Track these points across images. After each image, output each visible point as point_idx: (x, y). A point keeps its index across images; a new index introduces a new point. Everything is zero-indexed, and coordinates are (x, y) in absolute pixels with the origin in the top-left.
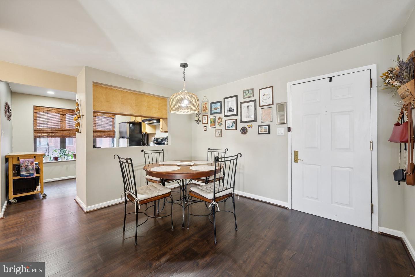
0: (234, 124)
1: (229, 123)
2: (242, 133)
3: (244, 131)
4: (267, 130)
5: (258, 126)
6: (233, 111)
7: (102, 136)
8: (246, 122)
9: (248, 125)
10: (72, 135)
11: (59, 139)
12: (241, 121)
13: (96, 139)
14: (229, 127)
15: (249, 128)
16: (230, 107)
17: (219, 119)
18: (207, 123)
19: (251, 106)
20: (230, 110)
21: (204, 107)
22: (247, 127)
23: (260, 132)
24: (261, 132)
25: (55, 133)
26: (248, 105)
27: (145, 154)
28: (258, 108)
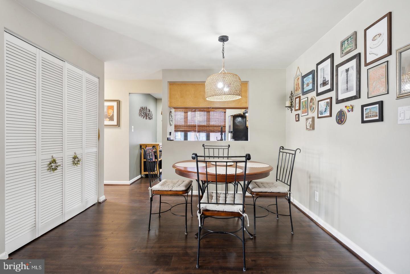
0: (329, 106)
1: (323, 105)
2: (338, 123)
3: (341, 118)
4: (377, 113)
5: (363, 106)
6: (327, 83)
7: (214, 131)
8: (343, 101)
9: (346, 107)
10: (191, 130)
11: (183, 133)
12: (337, 99)
13: (210, 134)
14: (322, 114)
15: (349, 111)
16: (324, 77)
17: (312, 99)
18: (299, 109)
19: (352, 67)
20: (324, 84)
21: (296, 84)
22: (345, 110)
23: (365, 119)
24: (366, 117)
25: (180, 128)
26: (347, 68)
27: (204, 148)
28: (364, 69)
